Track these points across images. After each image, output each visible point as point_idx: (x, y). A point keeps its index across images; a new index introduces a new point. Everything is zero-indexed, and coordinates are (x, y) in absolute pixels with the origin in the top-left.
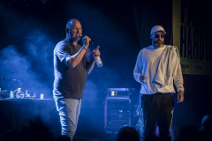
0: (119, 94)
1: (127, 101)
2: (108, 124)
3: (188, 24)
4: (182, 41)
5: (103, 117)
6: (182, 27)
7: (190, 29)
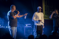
0: (28, 25)
1: (31, 27)
2: (25, 34)
3: (47, 6)
4: (46, 10)
5: (24, 32)
6: (45, 6)
7: (47, 7)
